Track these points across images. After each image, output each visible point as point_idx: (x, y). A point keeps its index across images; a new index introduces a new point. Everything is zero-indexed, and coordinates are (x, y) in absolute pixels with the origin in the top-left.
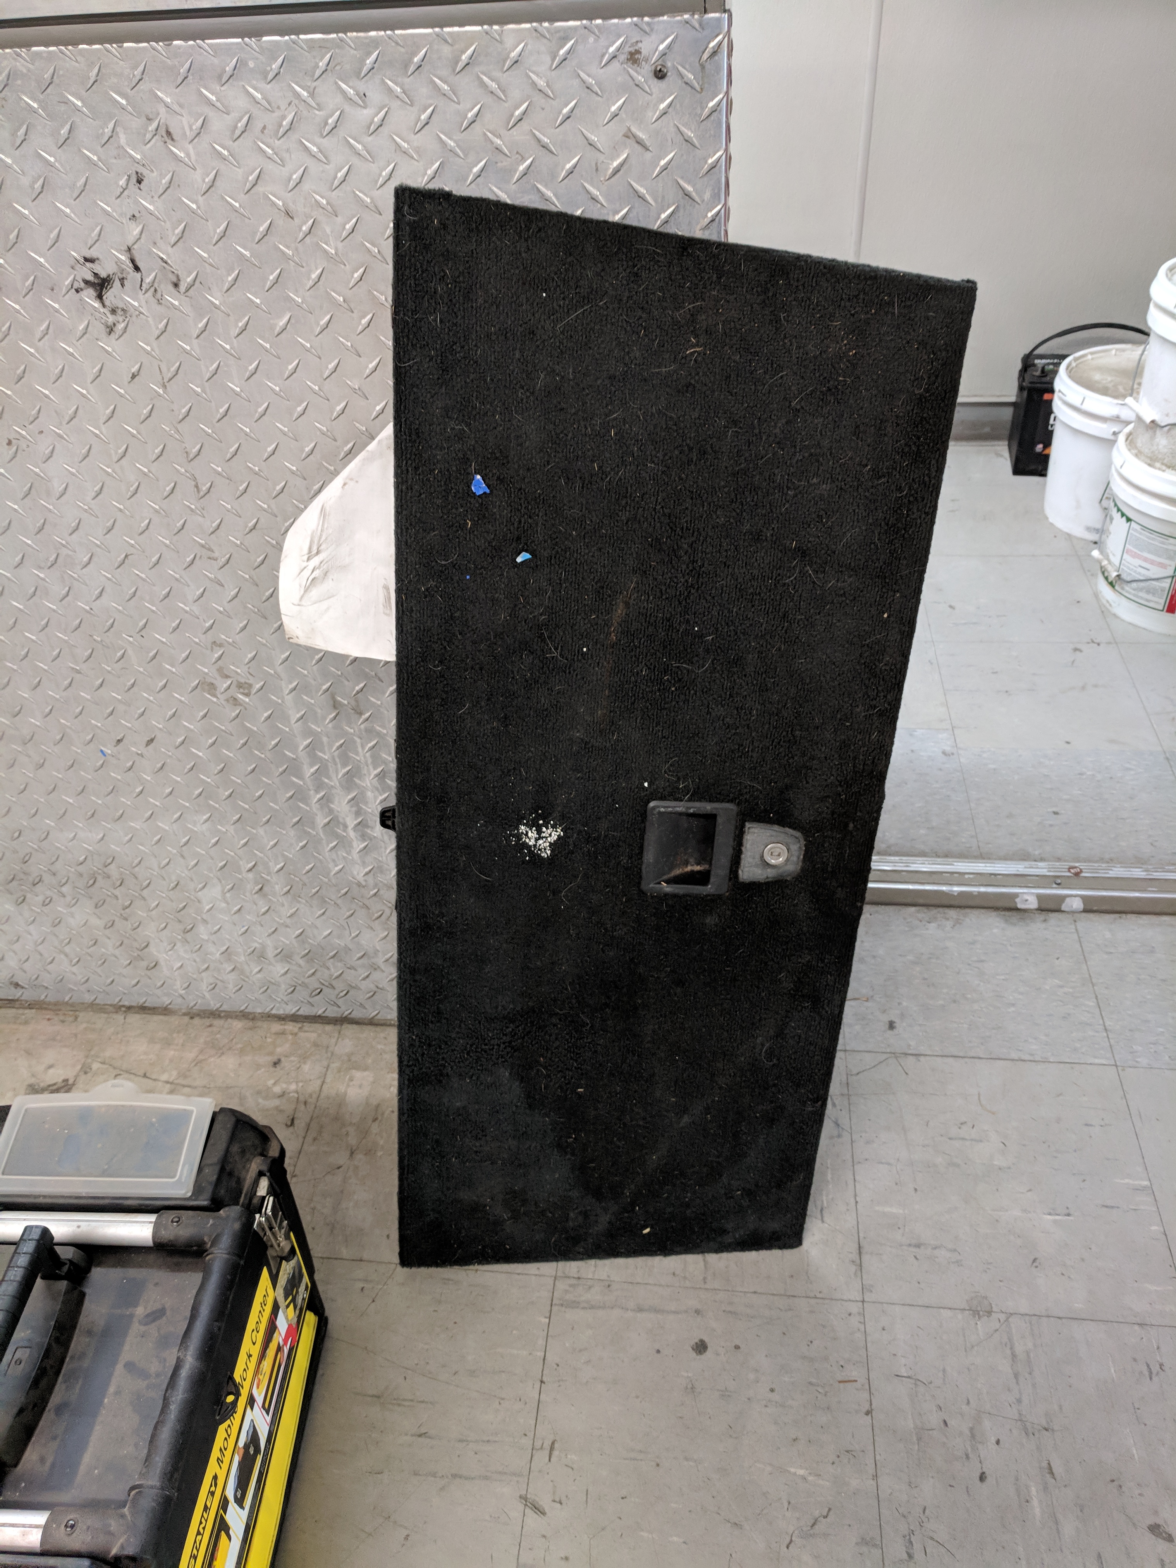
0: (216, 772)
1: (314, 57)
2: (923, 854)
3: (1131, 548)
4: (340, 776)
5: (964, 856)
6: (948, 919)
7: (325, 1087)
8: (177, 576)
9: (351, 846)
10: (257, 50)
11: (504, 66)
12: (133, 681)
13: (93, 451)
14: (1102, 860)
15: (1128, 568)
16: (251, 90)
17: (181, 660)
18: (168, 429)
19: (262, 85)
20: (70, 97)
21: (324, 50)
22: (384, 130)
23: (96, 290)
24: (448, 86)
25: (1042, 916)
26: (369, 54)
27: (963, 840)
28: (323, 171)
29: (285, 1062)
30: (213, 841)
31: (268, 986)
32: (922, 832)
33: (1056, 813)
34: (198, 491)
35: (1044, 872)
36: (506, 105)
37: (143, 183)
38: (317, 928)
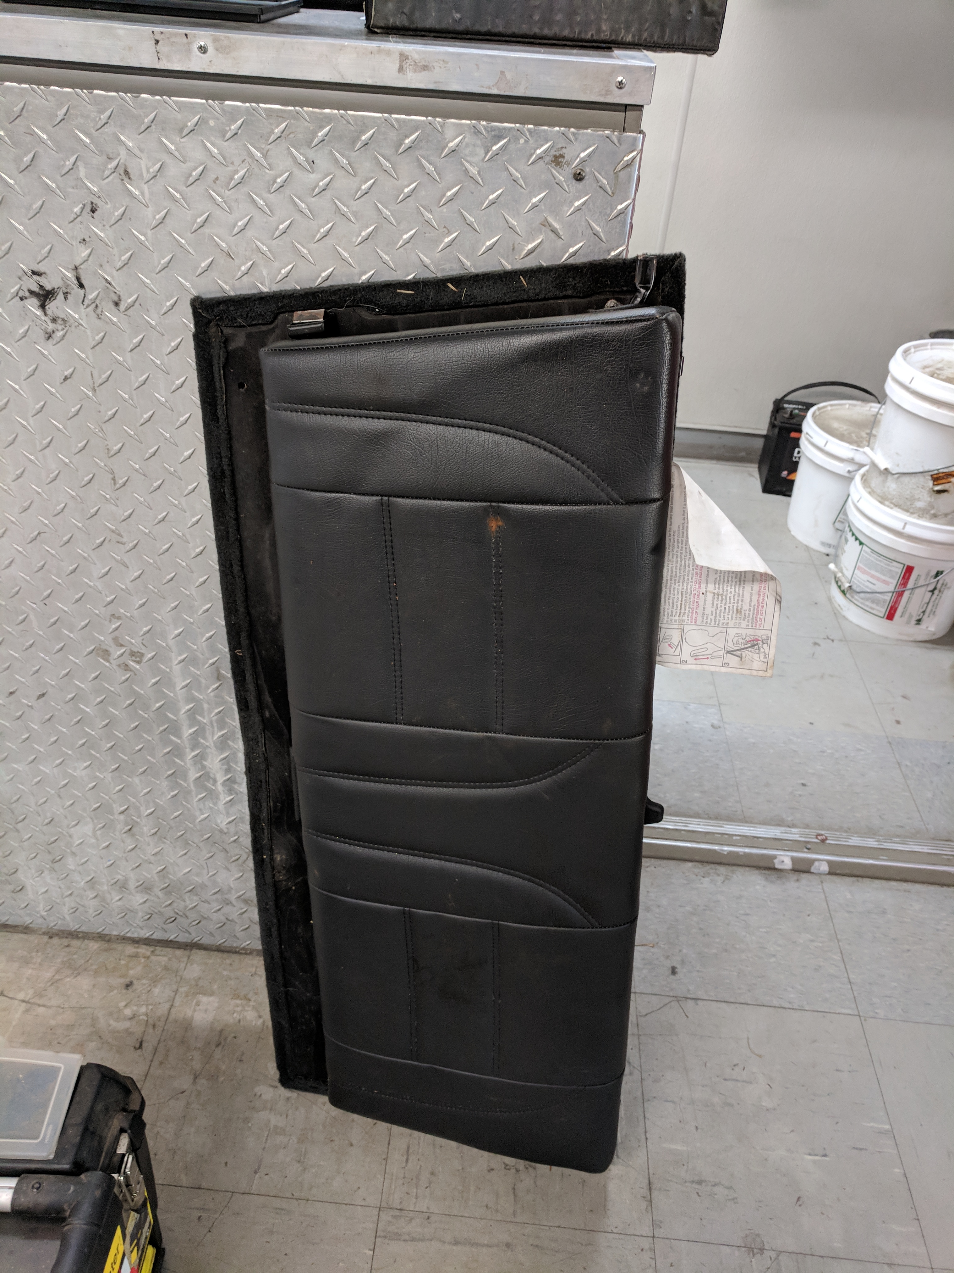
0: (100, 726)
1: (271, 124)
2: (697, 816)
3: (861, 565)
4: (216, 737)
5: (730, 819)
6: (718, 875)
7: (173, 1010)
8: (86, 555)
9: (218, 798)
10: (219, 111)
11: (442, 153)
12: (32, 642)
13: (19, 439)
14: (840, 829)
15: (858, 581)
16: (208, 145)
17: (80, 627)
18: (92, 427)
19: (219, 142)
20: (36, 130)
21: (280, 119)
22: (328, 194)
23: (39, 300)
24: (390, 163)
25: (794, 876)
26: (321, 128)
27: (730, 804)
28: (266, 222)
29: (137, 985)
30: (91, 785)
31: (126, 913)
32: (697, 795)
33: (804, 785)
34: (115, 484)
35: (797, 837)
36: (440, 186)
37: (96, 213)
38: (178, 865)
